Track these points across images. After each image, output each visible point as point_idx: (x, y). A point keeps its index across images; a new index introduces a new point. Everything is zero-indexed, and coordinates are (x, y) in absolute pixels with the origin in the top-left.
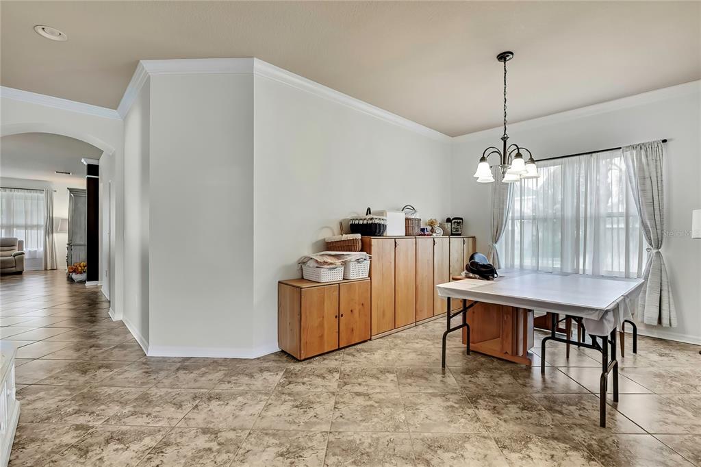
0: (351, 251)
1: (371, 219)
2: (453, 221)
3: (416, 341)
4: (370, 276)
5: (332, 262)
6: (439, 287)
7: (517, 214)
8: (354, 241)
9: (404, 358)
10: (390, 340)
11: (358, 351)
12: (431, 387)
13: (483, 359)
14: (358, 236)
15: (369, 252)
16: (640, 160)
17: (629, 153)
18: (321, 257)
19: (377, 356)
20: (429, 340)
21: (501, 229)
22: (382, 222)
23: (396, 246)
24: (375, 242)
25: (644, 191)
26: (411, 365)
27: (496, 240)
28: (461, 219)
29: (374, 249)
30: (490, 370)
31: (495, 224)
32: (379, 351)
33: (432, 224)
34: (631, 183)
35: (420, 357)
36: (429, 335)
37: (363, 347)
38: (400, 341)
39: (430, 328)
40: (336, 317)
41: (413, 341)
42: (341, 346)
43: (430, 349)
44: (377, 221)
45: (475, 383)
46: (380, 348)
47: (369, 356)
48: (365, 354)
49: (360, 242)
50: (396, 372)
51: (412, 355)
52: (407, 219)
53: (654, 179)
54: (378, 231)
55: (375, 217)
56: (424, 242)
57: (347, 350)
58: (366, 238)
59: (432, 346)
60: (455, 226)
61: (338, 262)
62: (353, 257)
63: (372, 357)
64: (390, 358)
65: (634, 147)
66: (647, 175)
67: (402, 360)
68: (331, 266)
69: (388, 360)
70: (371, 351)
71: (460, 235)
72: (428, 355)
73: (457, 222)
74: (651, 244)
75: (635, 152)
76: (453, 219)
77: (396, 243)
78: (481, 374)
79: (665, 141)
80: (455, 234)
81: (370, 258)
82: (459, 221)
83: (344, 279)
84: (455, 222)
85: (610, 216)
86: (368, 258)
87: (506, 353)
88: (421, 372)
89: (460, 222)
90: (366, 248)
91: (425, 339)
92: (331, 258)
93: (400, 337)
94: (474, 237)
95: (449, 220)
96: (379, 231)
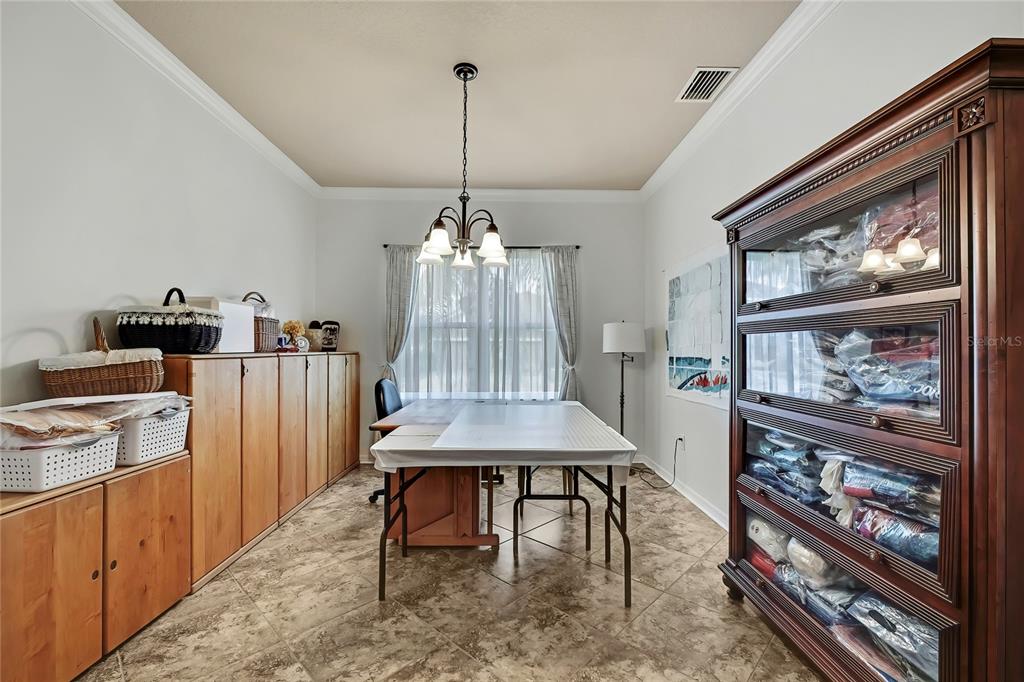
0: (136, 391)
1: (189, 315)
2: (324, 327)
3: (298, 560)
4: (188, 446)
5: (79, 425)
6: (380, 452)
7: (423, 322)
8: (143, 366)
9: (295, 612)
10: (237, 576)
11: (165, 639)
12: (388, 657)
13: (431, 557)
14: (156, 354)
15: (186, 389)
16: (557, 264)
17: (547, 254)
18: (35, 419)
19: (228, 632)
20: (321, 550)
21: (401, 342)
22: (215, 323)
23: (243, 374)
24: (199, 365)
25: (561, 299)
26: (320, 623)
27: (392, 356)
28: (337, 324)
29: (197, 382)
30: (453, 573)
31: (393, 333)
32: (225, 616)
33: (291, 331)
34: (549, 289)
35: (325, 594)
36: (313, 540)
37: (178, 621)
38: (263, 573)
39: (310, 521)
40: (95, 575)
41: (290, 563)
42: (110, 650)
43: (335, 570)
44: (201, 321)
45: (451, 610)
46: (226, 607)
47: (205, 642)
48: (191, 641)
49: (160, 367)
50: (296, 654)
51: (309, 598)
52: (257, 320)
53: (570, 287)
54: (203, 343)
55: (197, 310)
56: (292, 364)
57: (132, 651)
58: (178, 359)
59: (335, 561)
60: (328, 336)
61: (99, 425)
62: (146, 406)
63: (214, 641)
64: (263, 624)
65: (553, 249)
66: (564, 282)
67: (293, 619)
68: (76, 439)
69: (260, 633)
70: (207, 623)
71: (334, 350)
72: (338, 583)
73: (330, 329)
74: (567, 360)
75: (553, 254)
76: (324, 323)
77: (243, 367)
78: (447, 586)
79: (578, 247)
80: (328, 348)
81: (190, 404)
82: (333, 326)
83: (118, 467)
84: (327, 329)
85: (529, 327)
86: (183, 405)
87: (465, 535)
88: (348, 632)
89: (335, 329)
90: (178, 381)
91: (311, 550)
92: (76, 415)
93: (258, 562)
94: (357, 354)
95: (315, 325)
96: (207, 343)
